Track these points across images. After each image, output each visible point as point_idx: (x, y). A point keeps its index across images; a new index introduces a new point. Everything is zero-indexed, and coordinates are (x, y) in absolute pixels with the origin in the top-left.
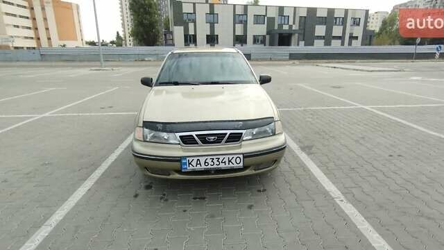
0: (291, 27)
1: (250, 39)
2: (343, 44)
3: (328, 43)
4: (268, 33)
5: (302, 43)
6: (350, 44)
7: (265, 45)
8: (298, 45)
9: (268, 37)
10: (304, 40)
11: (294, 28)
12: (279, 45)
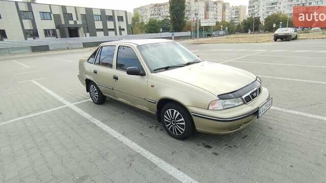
0: (75, 22)
1: (41, 33)
2: (116, 34)
3: (106, 34)
4: (58, 27)
5: (88, 34)
6: (121, 34)
7: (57, 38)
8: (86, 36)
9: (58, 31)
10: (88, 32)
11: (78, 23)
12: (70, 37)
